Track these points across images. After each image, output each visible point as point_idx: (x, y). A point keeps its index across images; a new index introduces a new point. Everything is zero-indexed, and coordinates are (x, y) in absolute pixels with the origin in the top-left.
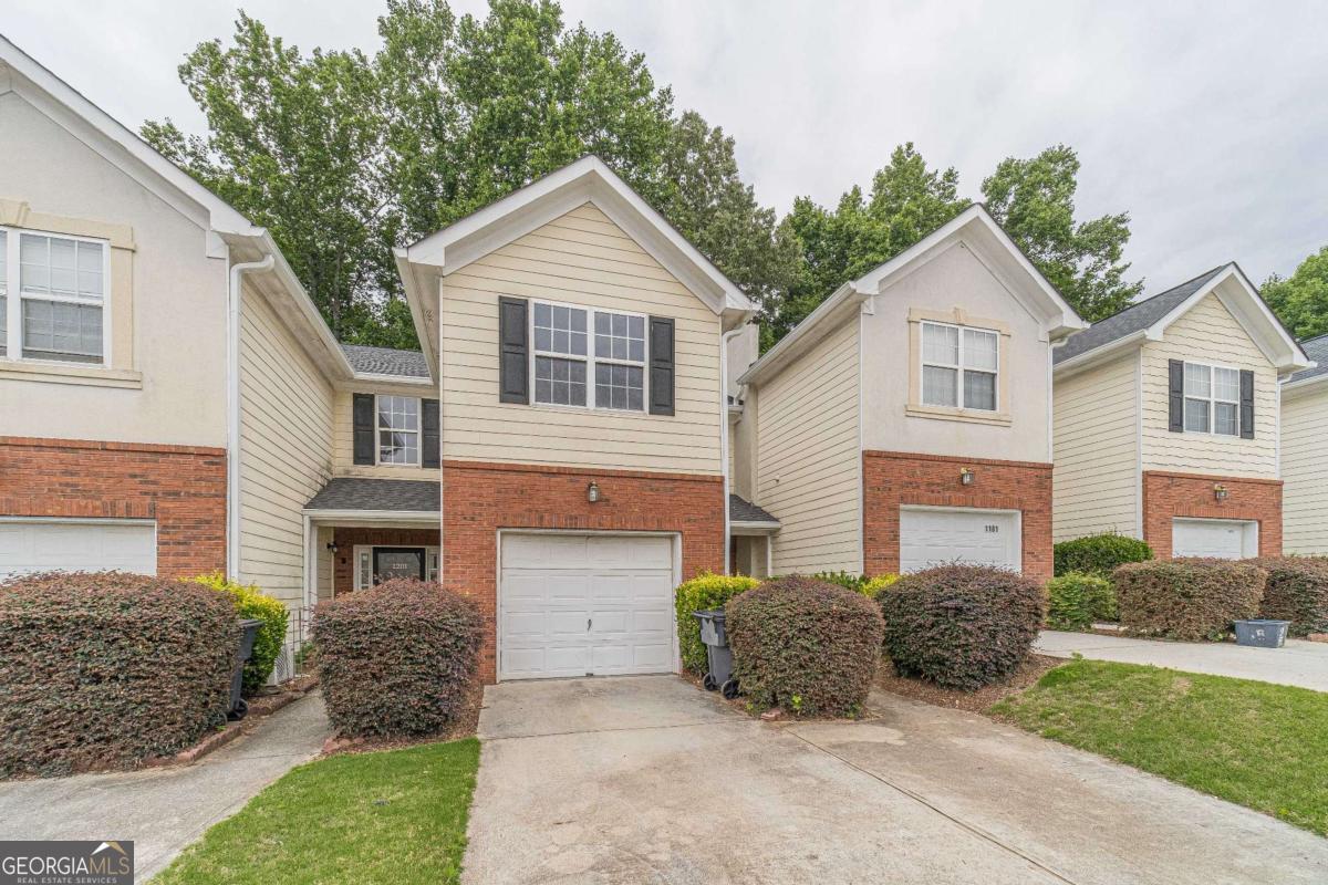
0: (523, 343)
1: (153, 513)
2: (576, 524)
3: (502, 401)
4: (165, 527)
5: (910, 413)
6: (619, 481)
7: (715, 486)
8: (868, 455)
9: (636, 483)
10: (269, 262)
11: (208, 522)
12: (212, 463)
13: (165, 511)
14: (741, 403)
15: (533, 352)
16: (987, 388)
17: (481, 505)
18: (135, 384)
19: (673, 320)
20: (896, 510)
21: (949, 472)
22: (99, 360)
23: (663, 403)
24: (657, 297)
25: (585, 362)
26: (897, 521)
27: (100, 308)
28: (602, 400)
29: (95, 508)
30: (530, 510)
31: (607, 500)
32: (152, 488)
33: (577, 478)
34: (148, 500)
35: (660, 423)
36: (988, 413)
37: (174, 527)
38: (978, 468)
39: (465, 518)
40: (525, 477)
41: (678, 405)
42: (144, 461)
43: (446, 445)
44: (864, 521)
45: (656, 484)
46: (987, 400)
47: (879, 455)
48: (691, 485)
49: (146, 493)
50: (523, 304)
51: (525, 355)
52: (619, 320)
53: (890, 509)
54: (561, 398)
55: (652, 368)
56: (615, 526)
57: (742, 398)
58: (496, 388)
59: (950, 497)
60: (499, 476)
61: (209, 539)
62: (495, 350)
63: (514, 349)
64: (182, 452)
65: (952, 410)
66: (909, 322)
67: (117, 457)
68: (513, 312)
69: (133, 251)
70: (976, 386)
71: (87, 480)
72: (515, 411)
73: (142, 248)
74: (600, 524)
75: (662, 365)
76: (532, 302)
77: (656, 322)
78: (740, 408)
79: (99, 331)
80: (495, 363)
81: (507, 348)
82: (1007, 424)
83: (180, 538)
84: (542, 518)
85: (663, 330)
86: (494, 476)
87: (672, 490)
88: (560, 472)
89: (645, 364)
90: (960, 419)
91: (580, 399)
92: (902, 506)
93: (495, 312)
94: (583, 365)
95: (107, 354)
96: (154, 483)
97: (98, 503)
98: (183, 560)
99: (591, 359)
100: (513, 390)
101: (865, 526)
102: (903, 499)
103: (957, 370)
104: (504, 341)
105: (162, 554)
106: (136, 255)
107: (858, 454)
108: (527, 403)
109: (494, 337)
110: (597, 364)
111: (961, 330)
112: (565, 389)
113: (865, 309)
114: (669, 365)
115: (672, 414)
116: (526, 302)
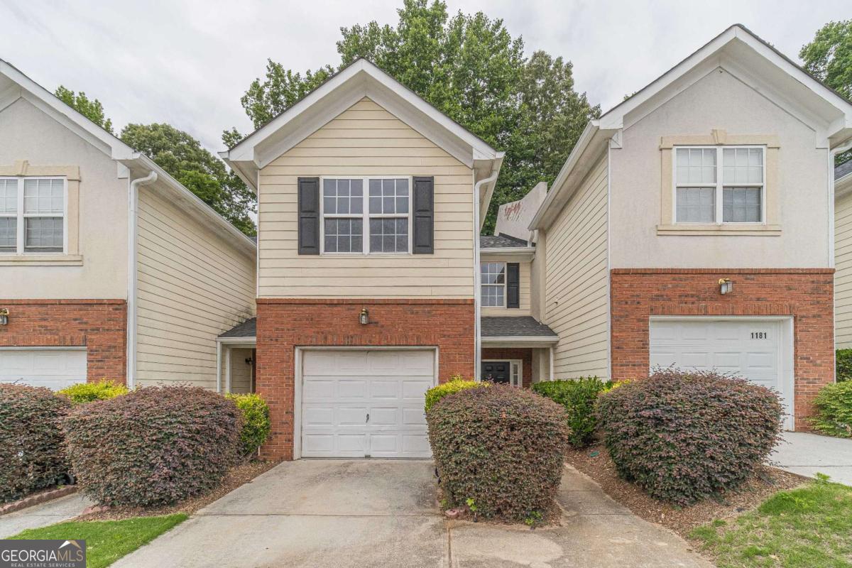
0: (315, 210)
1: (85, 341)
2: (352, 342)
3: (300, 253)
4: (91, 351)
5: (662, 232)
6: (387, 308)
7: (468, 308)
8: (615, 273)
9: (400, 308)
10: (153, 175)
11: (115, 347)
12: (116, 309)
13: (92, 341)
14: (534, 245)
15: (322, 216)
16: (751, 201)
17: (283, 330)
18: (79, 262)
19: (432, 178)
20: (645, 321)
21: (706, 284)
22: (61, 250)
23: (424, 244)
24: (419, 162)
25: (361, 219)
26: (646, 332)
27: (61, 218)
28: (375, 246)
29: (55, 340)
30: (318, 333)
31: (377, 323)
32: (84, 326)
33: (353, 307)
34: (83, 334)
35: (422, 259)
36: (753, 225)
37: (96, 351)
38: (741, 278)
39: (271, 340)
40: (315, 308)
41: (437, 245)
42: (80, 310)
43: (261, 288)
44: (612, 331)
45: (415, 309)
46: (754, 213)
47: (627, 272)
48: (446, 308)
49: (81, 330)
50: (315, 181)
51: (316, 219)
52: (388, 183)
53: (639, 320)
54: (344, 247)
55: (415, 217)
56: (383, 343)
57: (534, 241)
58: (295, 245)
59: (706, 307)
60: (295, 308)
61: (115, 358)
62: (295, 217)
63: (309, 215)
64: (100, 303)
65: (710, 225)
66: (661, 150)
67: (67, 308)
68: (308, 188)
69: (80, 181)
70: (738, 201)
71: (52, 323)
72: (309, 260)
73: (84, 180)
74: (370, 341)
75: (424, 214)
76: (322, 178)
77: (418, 181)
78: (533, 249)
79: (61, 232)
80: (295, 226)
81: (304, 215)
82: (776, 233)
83: (99, 357)
84: (326, 338)
85: (424, 186)
86: (292, 308)
87: (429, 312)
88: (340, 303)
89: (410, 215)
90: (719, 234)
91: (358, 247)
92: (651, 317)
93: (295, 189)
94: (360, 221)
95: (65, 247)
96: (86, 323)
97: (56, 337)
98: (101, 371)
99: (366, 215)
100: (308, 245)
101: (612, 337)
102: (653, 311)
103: (715, 188)
104: (301, 209)
105: (89, 368)
106: (81, 183)
107: (607, 273)
108: (318, 253)
109: (295, 208)
110: (371, 219)
111: (720, 150)
112: (346, 240)
113: (613, 145)
114: (428, 214)
115: (432, 252)
116: (318, 179)
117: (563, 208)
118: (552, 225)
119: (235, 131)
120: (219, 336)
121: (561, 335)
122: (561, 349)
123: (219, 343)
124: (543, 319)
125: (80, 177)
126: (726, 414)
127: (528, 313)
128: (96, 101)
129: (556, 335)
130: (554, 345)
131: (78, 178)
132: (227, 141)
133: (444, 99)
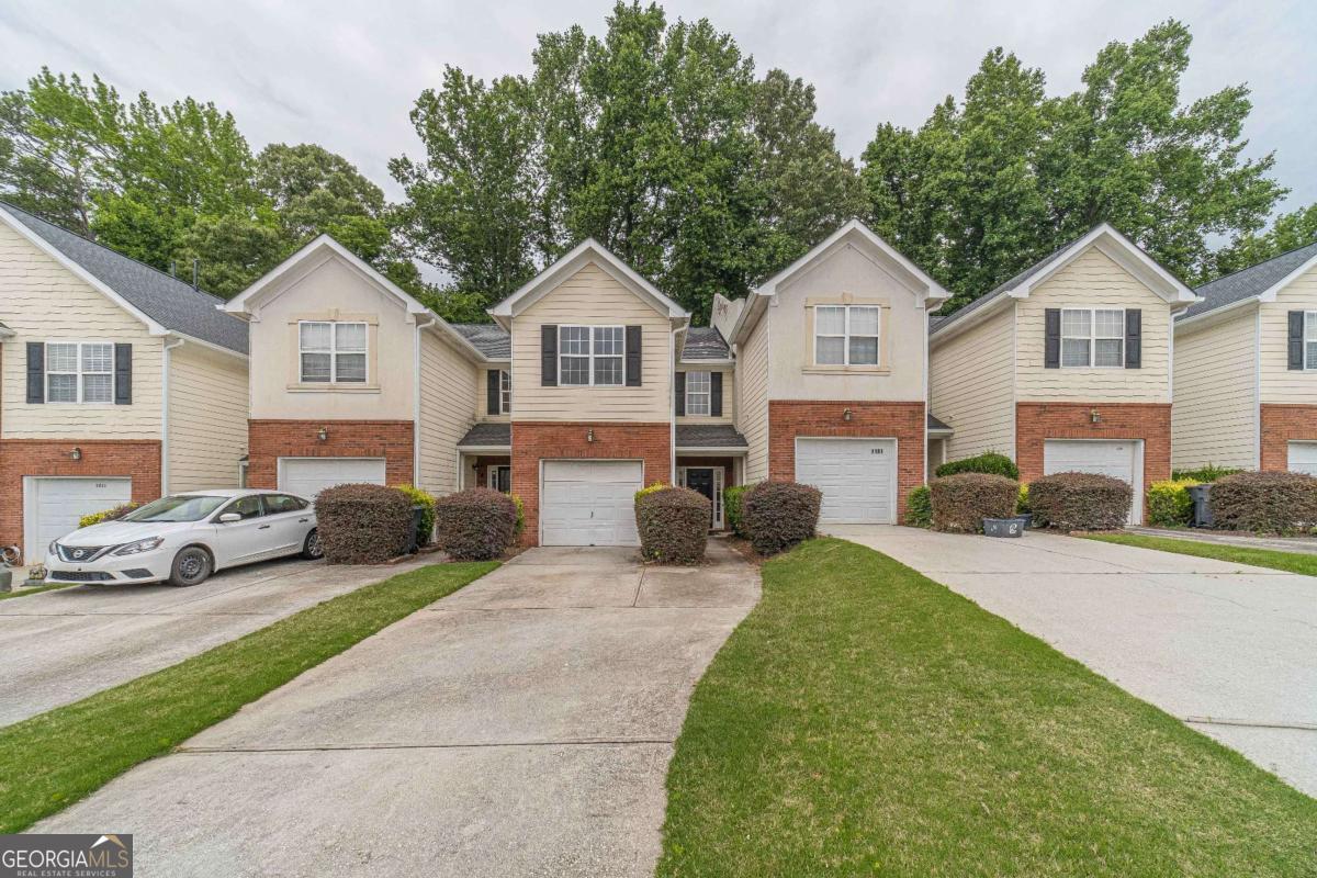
0: (555, 352)
1: (384, 454)
2: (581, 455)
3: (543, 385)
4: (389, 461)
5: (805, 371)
6: (606, 428)
7: (666, 429)
8: (773, 403)
9: (616, 429)
10: (433, 322)
11: (406, 458)
12: (408, 428)
13: (389, 453)
15: (559, 355)
16: (872, 348)
17: (530, 445)
18: (378, 390)
19: (640, 327)
20: (792, 440)
21: (834, 412)
22: (363, 380)
23: (634, 379)
24: (631, 314)
25: (588, 358)
26: (793, 447)
27: (364, 355)
28: (598, 380)
29: (361, 452)
30: (557, 448)
31: (600, 440)
32: (384, 441)
33: (583, 427)
34: (382, 447)
35: (633, 391)
36: (870, 367)
37: (392, 461)
38: (858, 408)
39: (522, 453)
40: (554, 429)
41: (644, 379)
42: (381, 428)
43: (514, 412)
44: (769, 448)
45: (628, 429)
46: (871, 357)
47: (781, 403)
48: (649, 429)
49: (382, 444)
50: (554, 328)
51: (555, 357)
52: (608, 331)
53: (789, 439)
54: (576, 381)
55: (628, 358)
56: (604, 456)
58: (540, 379)
59: (834, 429)
60: (540, 429)
61: (406, 466)
62: (539, 356)
63: (549, 355)
64: (396, 423)
65: (839, 367)
66: (806, 308)
67: (370, 427)
68: (549, 333)
69: (378, 325)
70: (862, 347)
71: (359, 439)
72: (550, 391)
73: (381, 324)
74: (595, 455)
75: (634, 355)
76: (559, 326)
77: (630, 329)
78: (733, 361)
79: (364, 366)
80: (539, 363)
81: (546, 355)
82: (887, 373)
83: (395, 466)
84: (563, 452)
85: (634, 333)
86: (538, 429)
87: (638, 432)
88: (573, 425)
89: (624, 356)
90: (845, 373)
91: (586, 381)
92: (796, 438)
93: (539, 335)
94: (587, 360)
95: (367, 378)
97: (363, 450)
98: (396, 477)
99: (592, 356)
100: (549, 379)
101: (769, 452)
102: (798, 433)
103: (844, 338)
104: (544, 352)
105: (387, 474)
107: (766, 402)
108: (556, 385)
109: (539, 349)
110: (596, 358)
111: (848, 309)
112: (577, 375)
113: (771, 303)
114: (637, 355)
115: (640, 385)
116: (556, 327)
117: (753, 330)
118: (745, 343)
119: (405, 159)
120: (457, 444)
121: (750, 445)
122: (749, 457)
123: (458, 451)
124: (738, 429)
126: (785, 502)
127: (730, 422)
128: (228, 114)
129: (747, 445)
130: (745, 453)
131: (376, 323)
132: (395, 172)
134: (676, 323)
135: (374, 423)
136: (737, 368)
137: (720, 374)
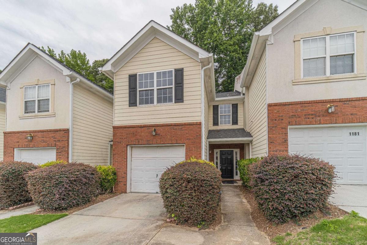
0: (135, 88)
1: (55, 145)
2: (149, 143)
3: (129, 106)
4: (57, 149)
5: (295, 84)
6: (163, 128)
7: (198, 126)
8: (270, 106)
9: (168, 127)
10: (78, 80)
11: (65, 147)
12: (66, 132)
13: (57, 145)
14: (244, 94)
15: (138, 89)
17: (123, 138)
18: (54, 115)
19: (183, 69)
20: (286, 129)
21: (320, 107)
22: (48, 111)
23: (179, 99)
24: (177, 62)
25: (153, 90)
26: (286, 134)
27: (49, 99)
28: (159, 101)
29: (46, 145)
30: (136, 139)
31: (159, 134)
32: (55, 139)
33: (150, 128)
34: (55, 142)
35: (179, 105)
36: (349, 75)
37: (59, 149)
38: (341, 103)
39: (118, 143)
40: (134, 129)
41: (185, 98)
42: (54, 133)
43: (115, 122)
44: (268, 135)
45: (175, 127)
46: (349, 68)
47: (276, 105)
48: (188, 126)
49: (54, 141)
50: (135, 76)
51: (136, 91)
52: (164, 73)
53: (282, 128)
54: (147, 103)
55: (176, 87)
56: (162, 143)
57: (244, 92)
58: (128, 103)
59: (320, 120)
60: (127, 129)
61: (65, 151)
62: (127, 91)
63: (133, 90)
64: (60, 130)
65: (322, 77)
66: (294, 42)
67: (50, 133)
68: (133, 78)
69: (54, 85)
70: (340, 63)
71: (45, 139)
72: (134, 109)
73: (56, 84)
74: (156, 142)
75: (179, 85)
76: (138, 74)
77: (177, 71)
78: (243, 97)
79: (49, 104)
80: (128, 95)
81: (131, 90)
82: (363, 78)
83: (60, 151)
84: (139, 141)
85: (179, 73)
86: (126, 130)
87: (181, 129)
88: (145, 126)
89: (173, 86)
90: (328, 81)
91: (152, 102)
92: (289, 127)
93: (127, 80)
94: (153, 91)
96: (56, 138)
97: (47, 144)
98: (60, 156)
99: (155, 88)
100: (133, 103)
101: (269, 137)
102: (290, 123)
103: (325, 57)
104: (130, 88)
105: (57, 155)
106: (55, 86)
107: (266, 106)
108: (136, 106)
109: (127, 87)
110: (158, 89)
111: (328, 38)
112: (148, 101)
113: (268, 43)
114: (181, 85)
115: (183, 102)
116: (136, 75)
118: (250, 84)
120: (110, 142)
121: (254, 137)
122: (254, 143)
123: (109, 145)
124: (247, 129)
125: (55, 83)
127: (242, 127)
129: (252, 137)
130: (251, 141)
131: (54, 84)
133: (214, 32)
134: (204, 63)
135: (51, 131)
136: (246, 100)
137: (237, 104)
